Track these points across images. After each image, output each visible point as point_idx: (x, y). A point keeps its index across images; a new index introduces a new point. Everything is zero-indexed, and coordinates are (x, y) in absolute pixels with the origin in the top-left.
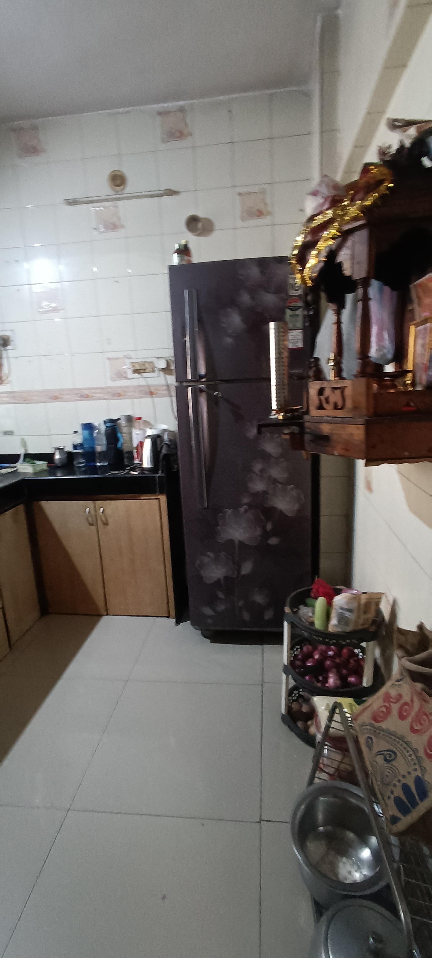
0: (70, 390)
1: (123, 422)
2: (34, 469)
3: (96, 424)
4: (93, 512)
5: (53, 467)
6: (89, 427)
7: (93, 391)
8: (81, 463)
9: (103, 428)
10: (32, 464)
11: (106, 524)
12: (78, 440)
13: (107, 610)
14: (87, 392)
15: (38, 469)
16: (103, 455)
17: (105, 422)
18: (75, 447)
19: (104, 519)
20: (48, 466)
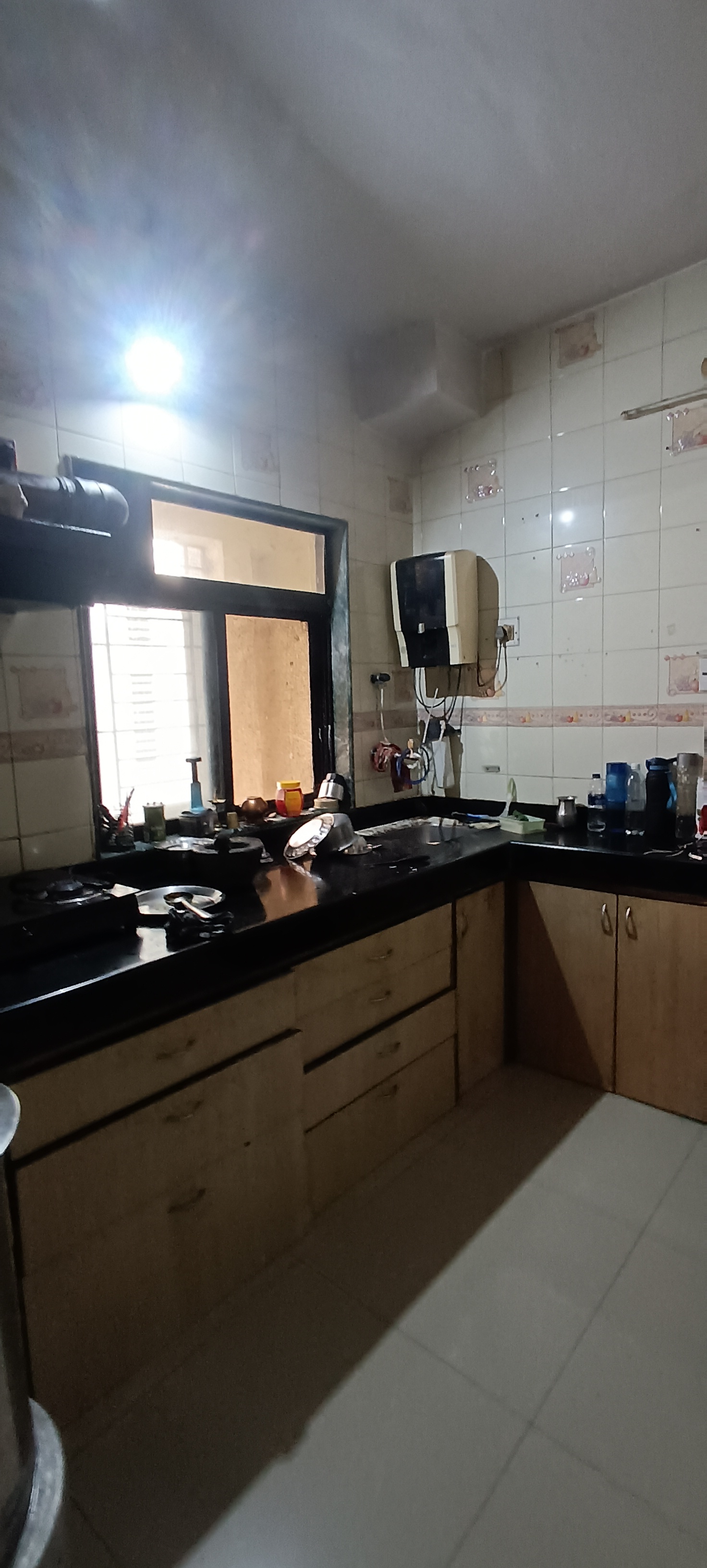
0: (596, 708)
1: (681, 766)
2: (524, 829)
3: (633, 767)
4: (613, 915)
5: (553, 829)
6: (619, 770)
7: (633, 711)
8: (600, 827)
9: (644, 772)
10: (521, 820)
11: (633, 936)
12: (599, 788)
13: (614, 1084)
14: (624, 712)
15: (531, 829)
16: (637, 819)
17: (648, 764)
18: (592, 799)
19: (630, 928)
20: (544, 827)
